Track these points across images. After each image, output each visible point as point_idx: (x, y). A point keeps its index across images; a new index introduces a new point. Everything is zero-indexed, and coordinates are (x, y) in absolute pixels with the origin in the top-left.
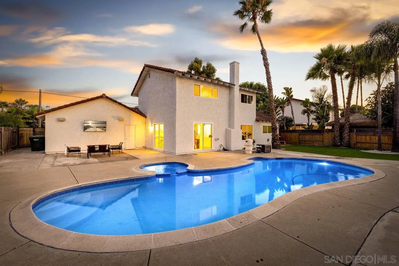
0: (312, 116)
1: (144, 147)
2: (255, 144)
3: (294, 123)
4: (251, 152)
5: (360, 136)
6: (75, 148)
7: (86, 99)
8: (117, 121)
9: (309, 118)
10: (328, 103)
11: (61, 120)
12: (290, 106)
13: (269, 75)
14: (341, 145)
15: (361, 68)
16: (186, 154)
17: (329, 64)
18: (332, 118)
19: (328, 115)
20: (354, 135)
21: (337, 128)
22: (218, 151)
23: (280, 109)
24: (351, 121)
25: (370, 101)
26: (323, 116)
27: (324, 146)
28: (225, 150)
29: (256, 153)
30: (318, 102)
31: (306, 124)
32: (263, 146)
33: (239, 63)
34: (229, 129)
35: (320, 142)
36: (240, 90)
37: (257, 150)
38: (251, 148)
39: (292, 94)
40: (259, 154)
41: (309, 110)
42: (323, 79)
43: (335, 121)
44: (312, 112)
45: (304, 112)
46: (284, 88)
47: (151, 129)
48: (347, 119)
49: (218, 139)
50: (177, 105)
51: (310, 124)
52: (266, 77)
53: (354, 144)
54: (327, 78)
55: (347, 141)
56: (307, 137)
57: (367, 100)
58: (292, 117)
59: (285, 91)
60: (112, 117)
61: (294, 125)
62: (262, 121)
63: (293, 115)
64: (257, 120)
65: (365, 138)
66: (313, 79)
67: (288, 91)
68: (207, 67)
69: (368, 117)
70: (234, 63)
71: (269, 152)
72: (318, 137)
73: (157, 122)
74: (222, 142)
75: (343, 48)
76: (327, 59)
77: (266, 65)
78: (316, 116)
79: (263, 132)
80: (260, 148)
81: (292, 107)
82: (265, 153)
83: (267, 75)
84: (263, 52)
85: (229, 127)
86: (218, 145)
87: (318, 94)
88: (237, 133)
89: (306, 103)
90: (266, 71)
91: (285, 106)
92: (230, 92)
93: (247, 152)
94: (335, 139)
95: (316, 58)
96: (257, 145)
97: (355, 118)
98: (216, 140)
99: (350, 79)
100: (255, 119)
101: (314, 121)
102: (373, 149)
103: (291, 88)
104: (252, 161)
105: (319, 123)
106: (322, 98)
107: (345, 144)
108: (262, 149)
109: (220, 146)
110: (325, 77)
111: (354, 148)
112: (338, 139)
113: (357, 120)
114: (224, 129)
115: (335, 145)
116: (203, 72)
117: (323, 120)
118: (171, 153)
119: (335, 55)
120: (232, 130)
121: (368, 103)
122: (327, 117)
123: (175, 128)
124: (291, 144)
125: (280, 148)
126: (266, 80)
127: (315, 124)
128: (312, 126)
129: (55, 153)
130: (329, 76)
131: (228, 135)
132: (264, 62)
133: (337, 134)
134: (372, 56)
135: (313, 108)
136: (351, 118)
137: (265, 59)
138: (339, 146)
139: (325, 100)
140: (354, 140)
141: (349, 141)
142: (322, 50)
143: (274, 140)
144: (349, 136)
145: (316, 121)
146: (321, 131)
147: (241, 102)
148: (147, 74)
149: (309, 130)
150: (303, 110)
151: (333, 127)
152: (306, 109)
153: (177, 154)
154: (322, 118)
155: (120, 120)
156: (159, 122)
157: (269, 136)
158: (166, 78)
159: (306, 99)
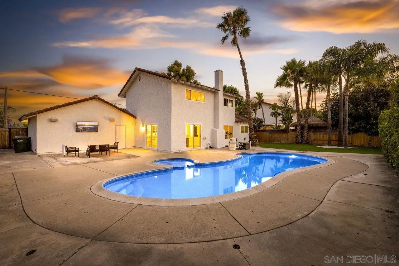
0: (280, 118)
1: (133, 146)
2: (238, 142)
3: (265, 124)
4: (235, 149)
5: (315, 135)
6: (72, 149)
7: (79, 100)
8: (108, 122)
9: (276, 119)
10: (291, 107)
11: (53, 120)
12: (261, 109)
13: (247, 83)
14: (302, 142)
15: (317, 80)
16: (180, 152)
17: (293, 75)
18: (295, 120)
19: (292, 117)
20: (311, 134)
21: (299, 128)
22: (205, 149)
23: (253, 111)
24: (309, 122)
25: (323, 107)
26: (288, 118)
27: (289, 143)
28: (211, 148)
29: (239, 149)
30: (283, 106)
31: (275, 124)
32: (244, 144)
33: (222, 72)
34: (215, 129)
35: (285, 140)
36: (224, 95)
37: (239, 147)
38: (235, 145)
39: (263, 98)
40: (241, 150)
41: (277, 113)
42: (288, 87)
43: (298, 122)
44: (279, 114)
45: (273, 114)
46: (256, 93)
47: (142, 129)
48: (306, 121)
49: (206, 138)
50: (173, 108)
51: (278, 124)
52: (244, 84)
53: (312, 141)
54: (291, 86)
55: (307, 139)
56: (276, 136)
57: (320, 105)
58: (263, 119)
59: (257, 96)
60: (103, 117)
61: (264, 125)
62: (241, 122)
63: (264, 117)
64: (236, 122)
65: (320, 136)
66: (280, 86)
67: (260, 95)
68: (187, 70)
69: (322, 119)
70: (219, 71)
71: (249, 149)
72: (284, 136)
73: (149, 123)
74: (208, 141)
75: (303, 63)
76: (291, 71)
77: (245, 74)
78: (282, 118)
79: (241, 132)
80: (241, 145)
81: (263, 110)
82: (245, 149)
83: (245, 83)
84: (242, 63)
85: (214, 127)
86: (206, 143)
87: (283, 99)
88: (221, 133)
89: (274, 106)
90: (245, 79)
91: (257, 108)
92: (215, 97)
93: (231, 149)
94: (297, 137)
95: (283, 69)
96: (239, 143)
97: (313, 120)
98: (204, 139)
99: (308, 88)
100: (234, 121)
101: (281, 122)
102: (325, 145)
103: (262, 93)
104: (240, 156)
105: (285, 124)
106: (287, 103)
107: (305, 141)
108: (243, 146)
109: (207, 144)
110: (289, 85)
111: (311, 144)
112: (299, 137)
113: (313, 121)
114: (211, 129)
115: (297, 143)
116: (183, 75)
117: (288, 122)
118: (166, 151)
119: (298, 68)
120: (217, 130)
121: (321, 109)
122: (290, 119)
123: (170, 129)
124: (262, 142)
125: (256, 145)
126: (244, 86)
127: (281, 124)
128: (279, 126)
129: (47, 154)
130: (293, 85)
131: (213, 134)
132: (243, 71)
133: (299, 133)
134: (325, 73)
135: (280, 111)
136: (309, 120)
137: (244, 69)
138: (301, 143)
139: (289, 104)
140: (311, 138)
141: (308, 139)
142: (287, 63)
143: (251, 139)
144: (308, 134)
145: (283, 122)
146: (286, 131)
147: (224, 105)
148: (137, 76)
149: (277, 130)
150: (272, 113)
151: (296, 128)
152: (274, 111)
153: (172, 152)
154: (287, 120)
155: (112, 120)
156: (151, 123)
157: (247, 135)
158: (159, 82)
159: (274, 103)
